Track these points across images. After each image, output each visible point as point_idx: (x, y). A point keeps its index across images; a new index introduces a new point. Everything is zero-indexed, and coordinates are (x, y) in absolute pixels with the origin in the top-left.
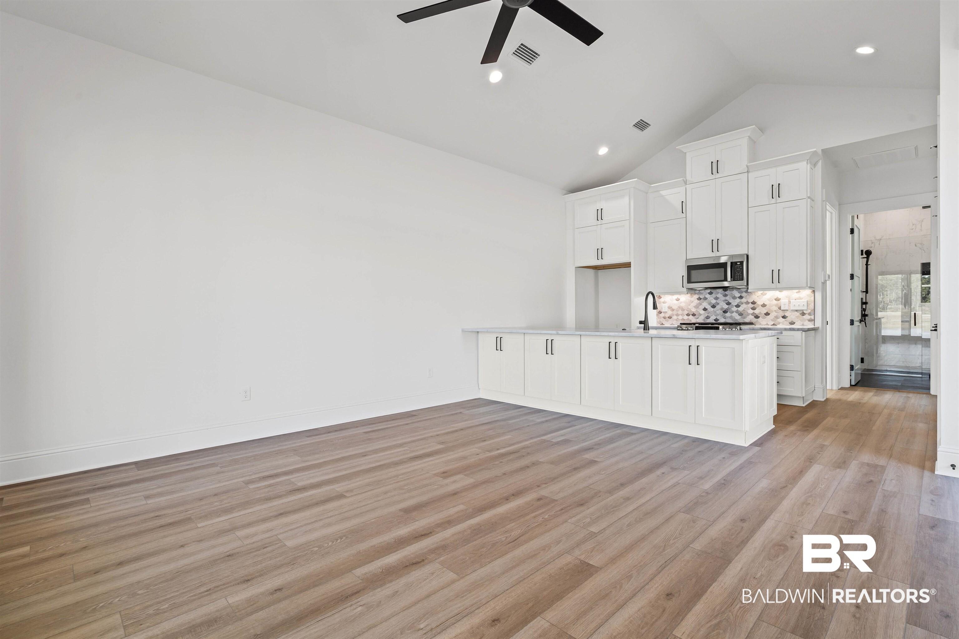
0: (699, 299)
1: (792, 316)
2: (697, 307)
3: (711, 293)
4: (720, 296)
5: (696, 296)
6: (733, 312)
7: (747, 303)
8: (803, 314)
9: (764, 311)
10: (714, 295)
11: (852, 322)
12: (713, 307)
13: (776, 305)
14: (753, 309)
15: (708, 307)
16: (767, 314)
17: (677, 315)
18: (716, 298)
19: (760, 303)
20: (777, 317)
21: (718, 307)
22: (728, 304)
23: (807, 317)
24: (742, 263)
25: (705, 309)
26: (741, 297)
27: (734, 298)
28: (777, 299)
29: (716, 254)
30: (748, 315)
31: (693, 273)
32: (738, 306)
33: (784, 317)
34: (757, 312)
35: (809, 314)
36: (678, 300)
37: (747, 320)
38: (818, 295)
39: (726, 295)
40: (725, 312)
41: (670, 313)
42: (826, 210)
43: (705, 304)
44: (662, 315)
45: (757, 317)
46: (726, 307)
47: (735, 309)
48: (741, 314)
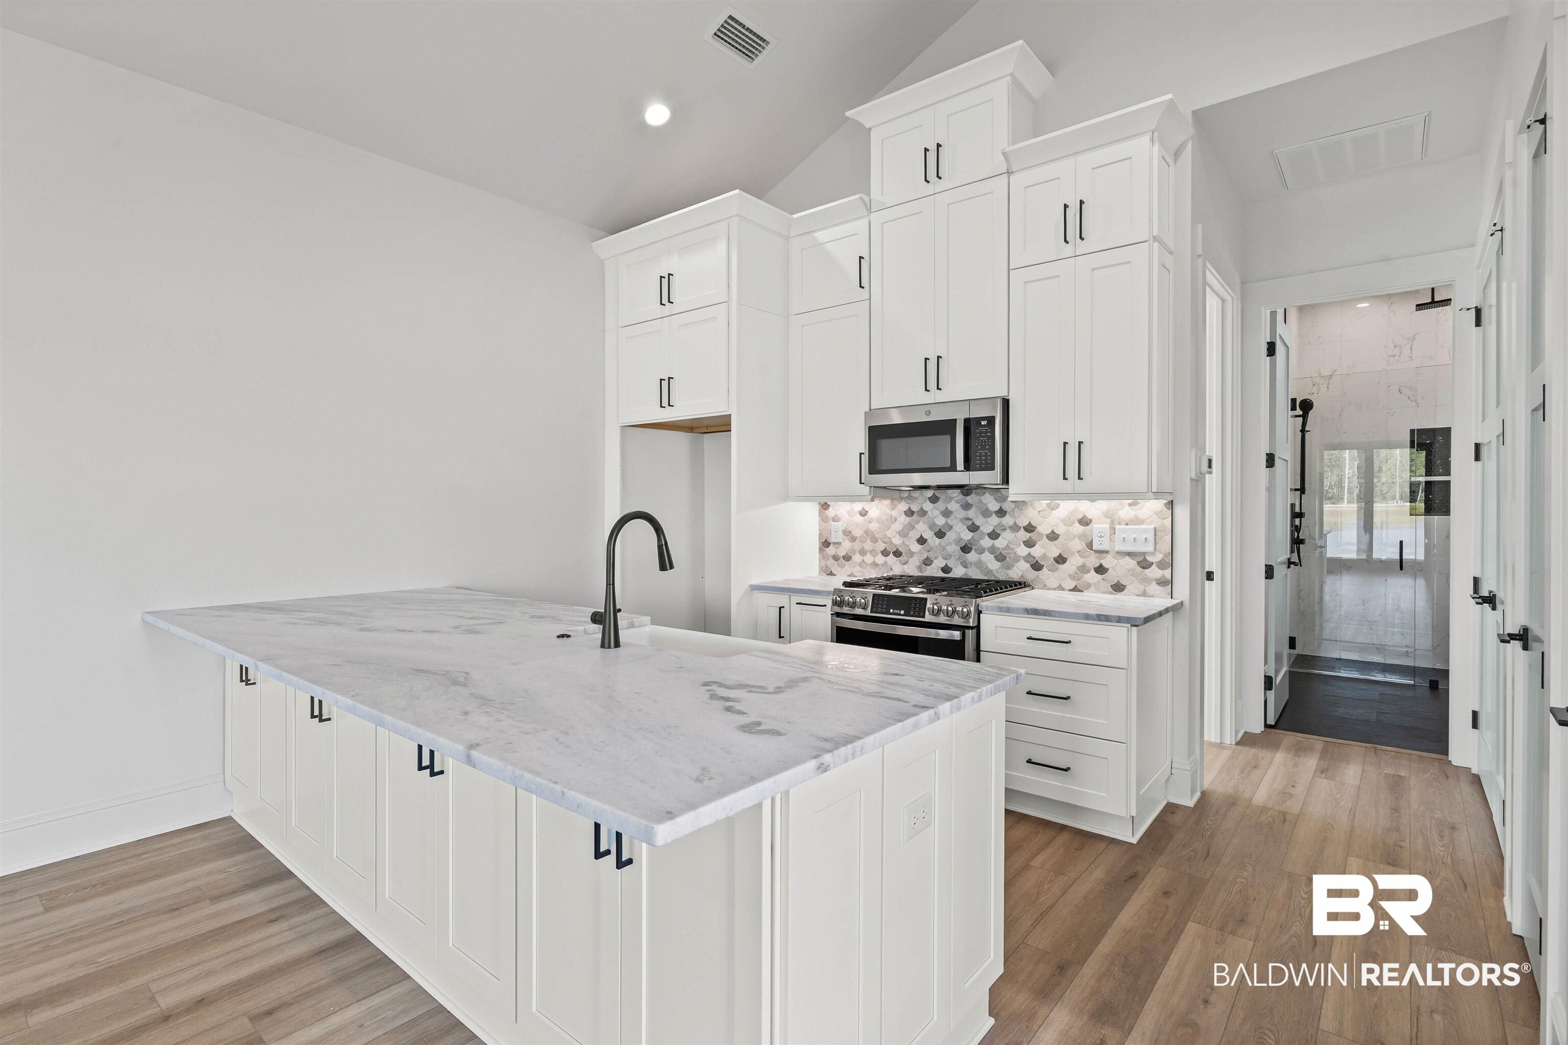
0: (910, 513)
1: (1120, 568)
2: (903, 534)
3: (934, 500)
4: (954, 506)
5: (903, 506)
6: (981, 551)
7: (1015, 528)
8: (1145, 565)
9: (1054, 551)
10: (941, 505)
11: (1269, 572)
12: (940, 534)
13: (1082, 536)
14: (1029, 544)
15: (929, 535)
16: (1061, 560)
17: (863, 552)
18: (947, 513)
19: (1044, 529)
20: (1083, 569)
21: (950, 536)
22: (973, 528)
23: (1154, 572)
24: (991, 420)
25: (922, 541)
26: (1001, 513)
27: (986, 513)
28: (1085, 522)
29: (935, 396)
30: (1017, 559)
31: (886, 445)
32: (994, 535)
33: (1100, 570)
34: (1037, 551)
35: (1161, 565)
36: (863, 513)
37: (1015, 573)
38: (1183, 514)
39: (967, 506)
40: (966, 549)
41: (846, 546)
42: (1205, 283)
43: (922, 528)
44: (831, 550)
45: (1037, 567)
46: (967, 536)
47: (986, 542)
48: (1000, 558)
